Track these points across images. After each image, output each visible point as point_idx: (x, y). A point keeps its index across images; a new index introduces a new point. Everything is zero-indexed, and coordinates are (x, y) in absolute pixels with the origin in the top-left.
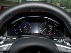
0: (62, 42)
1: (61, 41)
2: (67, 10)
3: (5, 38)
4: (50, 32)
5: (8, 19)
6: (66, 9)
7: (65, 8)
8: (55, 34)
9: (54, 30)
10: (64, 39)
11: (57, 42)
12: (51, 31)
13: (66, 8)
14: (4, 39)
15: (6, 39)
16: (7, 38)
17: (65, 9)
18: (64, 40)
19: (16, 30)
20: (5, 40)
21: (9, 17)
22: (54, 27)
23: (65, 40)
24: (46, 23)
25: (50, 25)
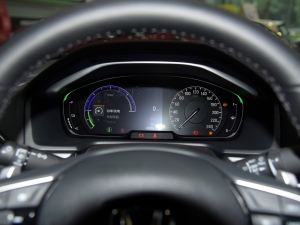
0: (262, 169)
1: (259, 166)
2: (288, 33)
3: (25, 151)
4: (214, 127)
5: (32, 71)
6: (283, 29)
7: (278, 23)
9: (233, 118)
10: (273, 158)
11: (244, 169)
12: (216, 124)
13: (283, 25)
14: (21, 157)
15: (28, 155)
16: (33, 154)
17: (279, 27)
18: (270, 162)
19: (72, 120)
20: (22, 162)
21: (40, 63)
22: (230, 105)
23: (277, 160)
24: (198, 89)
25: (214, 98)
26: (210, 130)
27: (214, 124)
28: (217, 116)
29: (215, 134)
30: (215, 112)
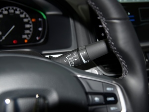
4: (28, 37)
8: (42, 40)
9: (40, 29)
12: (29, 34)
22: (37, 20)
24: (13, 9)
25: (25, 15)
26: (25, 39)
27: (28, 34)
28: (29, 29)
29: (29, 41)
30: (28, 26)
